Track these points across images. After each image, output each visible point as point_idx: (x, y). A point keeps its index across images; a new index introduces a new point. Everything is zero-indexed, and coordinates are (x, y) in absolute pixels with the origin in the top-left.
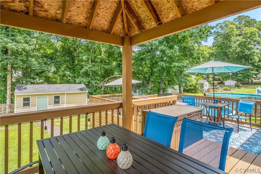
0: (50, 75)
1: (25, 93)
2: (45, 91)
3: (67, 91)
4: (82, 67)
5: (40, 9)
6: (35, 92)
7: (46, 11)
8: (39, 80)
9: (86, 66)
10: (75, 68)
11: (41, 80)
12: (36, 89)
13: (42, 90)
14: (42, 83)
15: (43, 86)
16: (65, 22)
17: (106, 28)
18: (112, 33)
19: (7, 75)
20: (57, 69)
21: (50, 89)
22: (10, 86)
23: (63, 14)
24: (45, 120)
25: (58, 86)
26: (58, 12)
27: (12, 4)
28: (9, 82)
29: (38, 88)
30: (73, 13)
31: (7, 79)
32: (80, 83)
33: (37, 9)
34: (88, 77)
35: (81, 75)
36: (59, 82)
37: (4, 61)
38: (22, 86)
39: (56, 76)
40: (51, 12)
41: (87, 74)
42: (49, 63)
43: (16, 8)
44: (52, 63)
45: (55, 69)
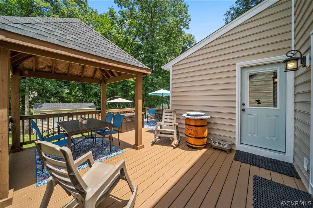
0: (64, 95)
1: (42, 110)
2: (59, 108)
3: (79, 108)
4: (92, 90)
5: (57, 70)
6: (51, 109)
7: (60, 71)
8: (54, 100)
9: (95, 89)
10: (87, 90)
11: (56, 100)
12: (52, 106)
13: (57, 108)
14: (56, 102)
15: (57, 104)
16: (69, 75)
17: (92, 76)
18: (94, 78)
19: (25, 95)
20: (71, 90)
21: (64, 107)
22: (28, 105)
23: (68, 71)
24: (60, 117)
25: (71, 105)
26: (66, 71)
27: (44, 69)
28: (27, 102)
29: (54, 106)
30: (73, 71)
31: (25, 99)
32: (91, 102)
33: (56, 70)
34: (97, 97)
35: (91, 96)
36: (73, 101)
37: (22, 84)
38: (39, 105)
39: (70, 96)
40: (62, 71)
41: (96, 95)
42: (63, 86)
43: (46, 70)
44: (65, 85)
45: (69, 90)
